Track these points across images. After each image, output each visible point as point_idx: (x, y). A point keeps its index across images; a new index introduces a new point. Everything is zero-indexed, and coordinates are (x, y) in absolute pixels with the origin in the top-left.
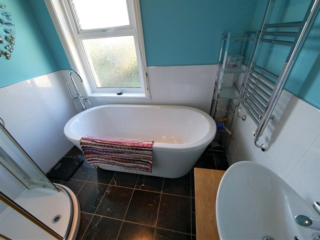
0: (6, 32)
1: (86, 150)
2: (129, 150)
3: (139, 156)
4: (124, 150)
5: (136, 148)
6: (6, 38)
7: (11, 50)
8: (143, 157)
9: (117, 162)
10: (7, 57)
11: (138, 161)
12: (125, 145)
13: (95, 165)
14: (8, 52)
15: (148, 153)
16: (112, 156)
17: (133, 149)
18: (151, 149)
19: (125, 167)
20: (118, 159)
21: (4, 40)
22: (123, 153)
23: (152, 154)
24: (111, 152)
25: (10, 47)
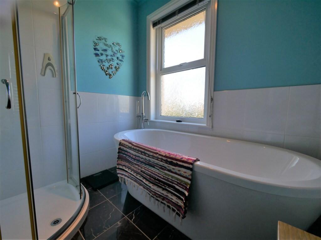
0: (117, 64)
1: (121, 154)
2: (161, 163)
3: (172, 177)
4: (156, 161)
5: (171, 160)
6: (115, 67)
7: (114, 74)
8: (178, 179)
9: (144, 181)
10: (110, 77)
11: (170, 186)
12: (159, 153)
13: (122, 178)
14: (112, 75)
15: (185, 172)
16: (142, 168)
17: (166, 162)
18: (191, 166)
19: (151, 191)
20: (146, 175)
21: (114, 68)
22: (154, 167)
23: (190, 177)
24: (142, 162)
25: (115, 72)
